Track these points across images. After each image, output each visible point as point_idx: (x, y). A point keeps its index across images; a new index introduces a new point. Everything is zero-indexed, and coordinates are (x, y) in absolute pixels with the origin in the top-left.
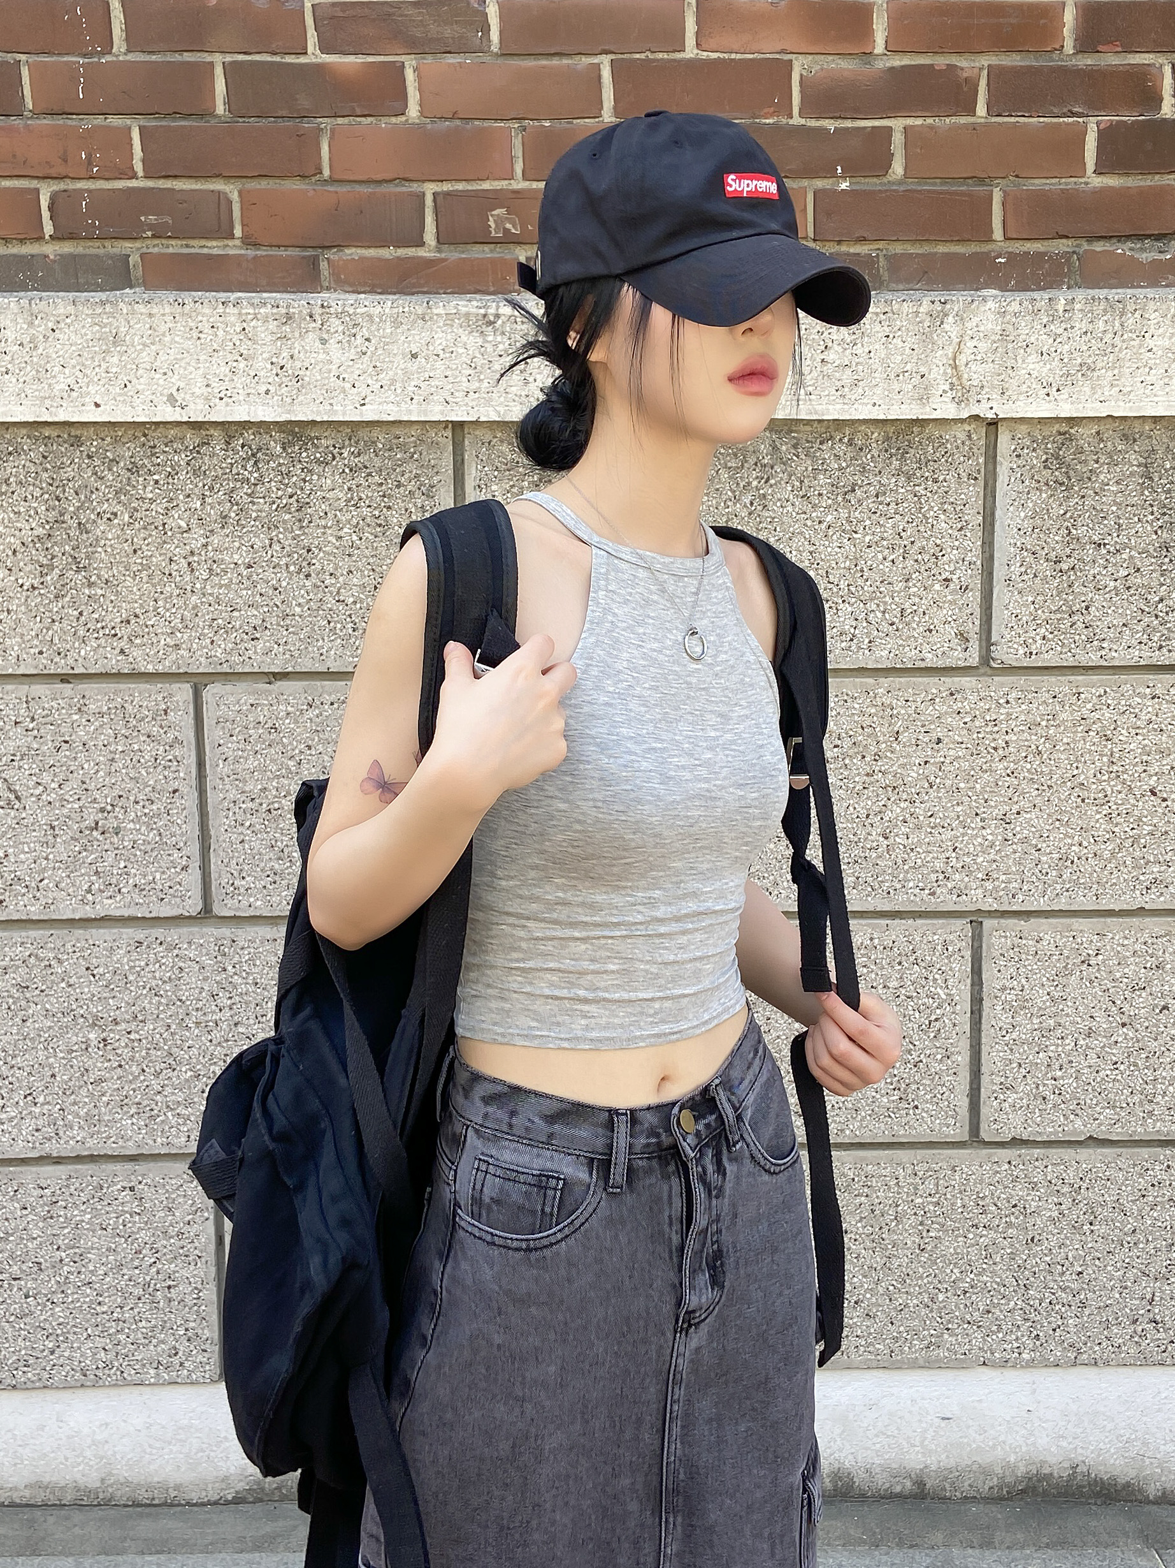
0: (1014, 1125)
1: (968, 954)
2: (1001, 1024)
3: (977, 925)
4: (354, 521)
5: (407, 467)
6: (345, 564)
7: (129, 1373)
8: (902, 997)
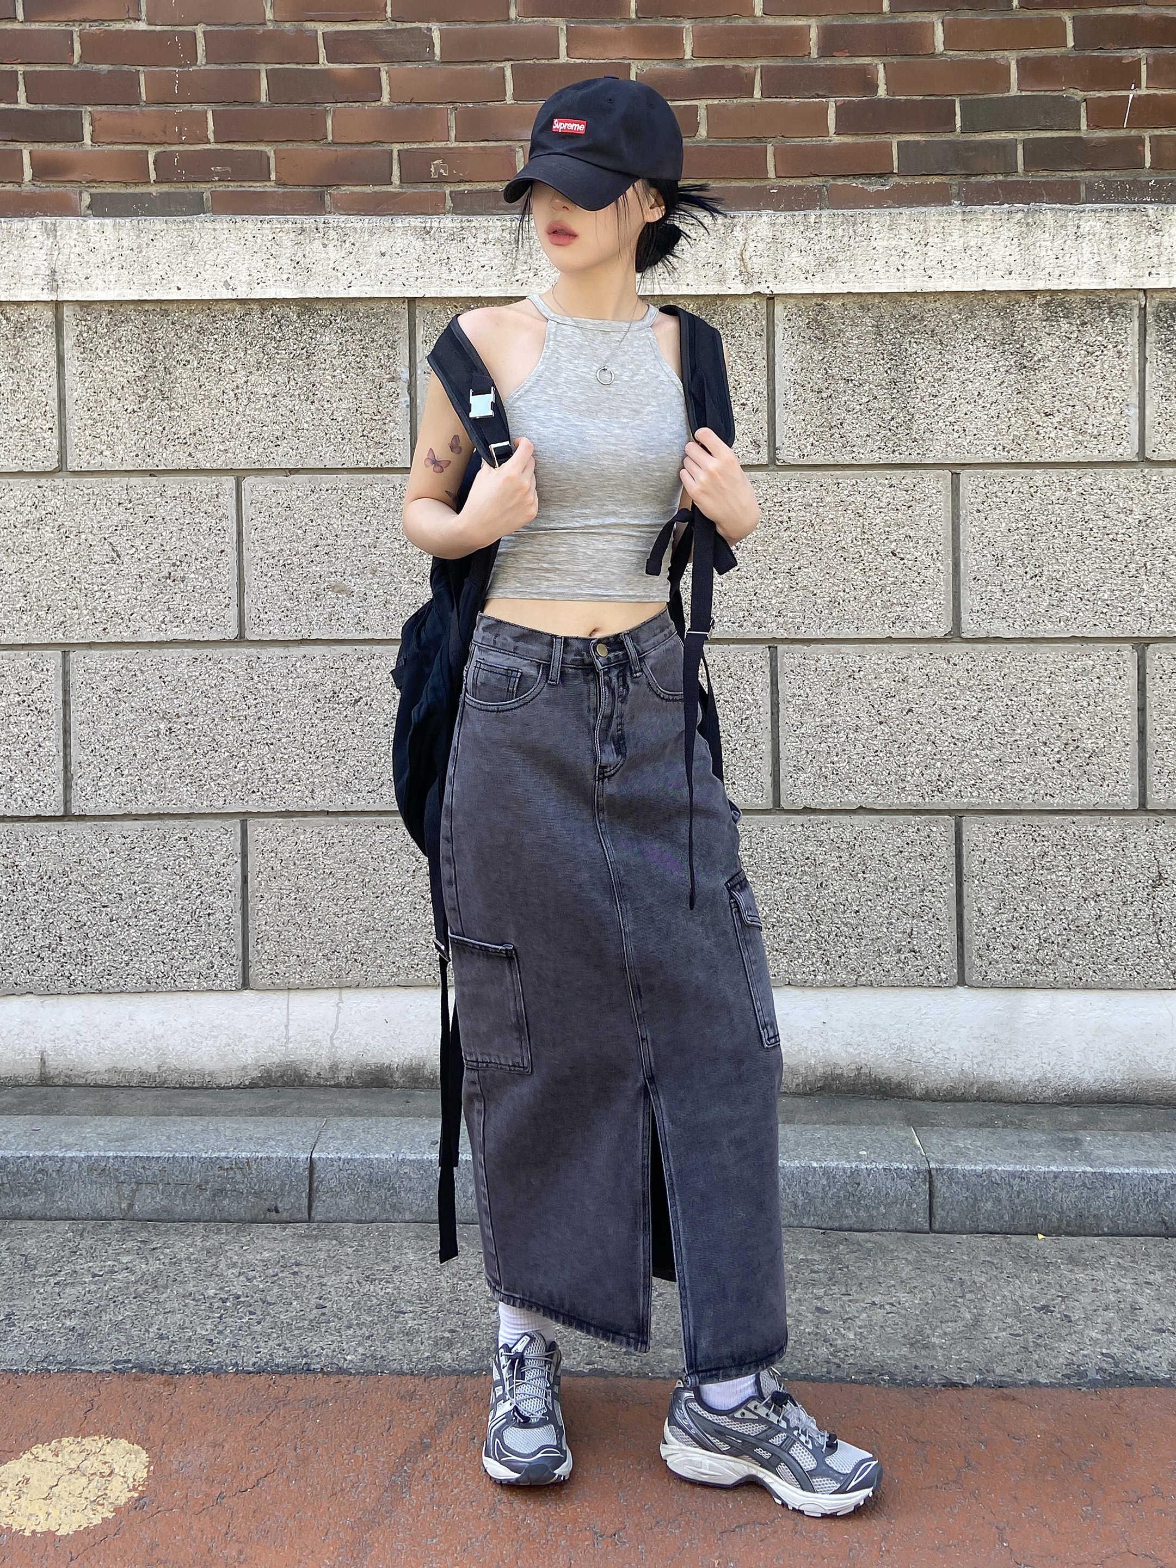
0: (805, 797)
1: (767, 670)
2: (793, 722)
3: (773, 649)
4: (344, 366)
5: (379, 329)
6: (338, 394)
7: (180, 983)
8: (722, 701)
